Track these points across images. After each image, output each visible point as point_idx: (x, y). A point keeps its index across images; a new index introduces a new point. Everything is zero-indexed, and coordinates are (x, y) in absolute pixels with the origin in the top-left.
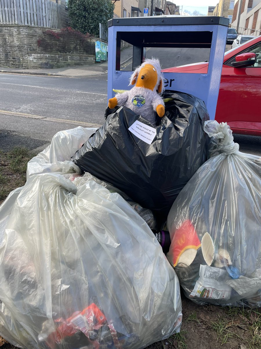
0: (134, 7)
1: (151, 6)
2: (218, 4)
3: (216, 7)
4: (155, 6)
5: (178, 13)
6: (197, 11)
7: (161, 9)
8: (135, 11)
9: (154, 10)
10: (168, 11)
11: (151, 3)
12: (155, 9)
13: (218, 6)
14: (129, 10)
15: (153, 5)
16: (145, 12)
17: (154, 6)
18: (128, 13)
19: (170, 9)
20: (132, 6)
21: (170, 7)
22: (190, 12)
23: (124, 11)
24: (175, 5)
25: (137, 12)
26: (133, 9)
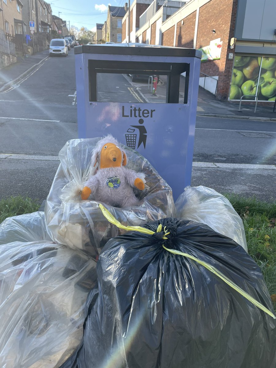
0: (17, 19)
1: (35, 19)
2: (106, 22)
3: (104, 24)
4: (41, 19)
5: (65, 28)
6: (84, 27)
7: (47, 22)
8: (19, 24)
9: (40, 24)
10: (55, 26)
11: (35, 16)
12: (40, 22)
13: (106, 24)
14: (12, 23)
15: (38, 18)
16: (31, 26)
17: (39, 20)
18: (10, 26)
19: (56, 24)
20: (14, 19)
21: (56, 21)
22: (77, 28)
23: (6, 23)
24: (62, 20)
25: (21, 24)
26: (16, 22)
